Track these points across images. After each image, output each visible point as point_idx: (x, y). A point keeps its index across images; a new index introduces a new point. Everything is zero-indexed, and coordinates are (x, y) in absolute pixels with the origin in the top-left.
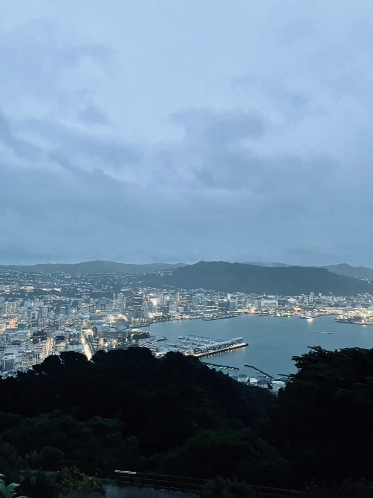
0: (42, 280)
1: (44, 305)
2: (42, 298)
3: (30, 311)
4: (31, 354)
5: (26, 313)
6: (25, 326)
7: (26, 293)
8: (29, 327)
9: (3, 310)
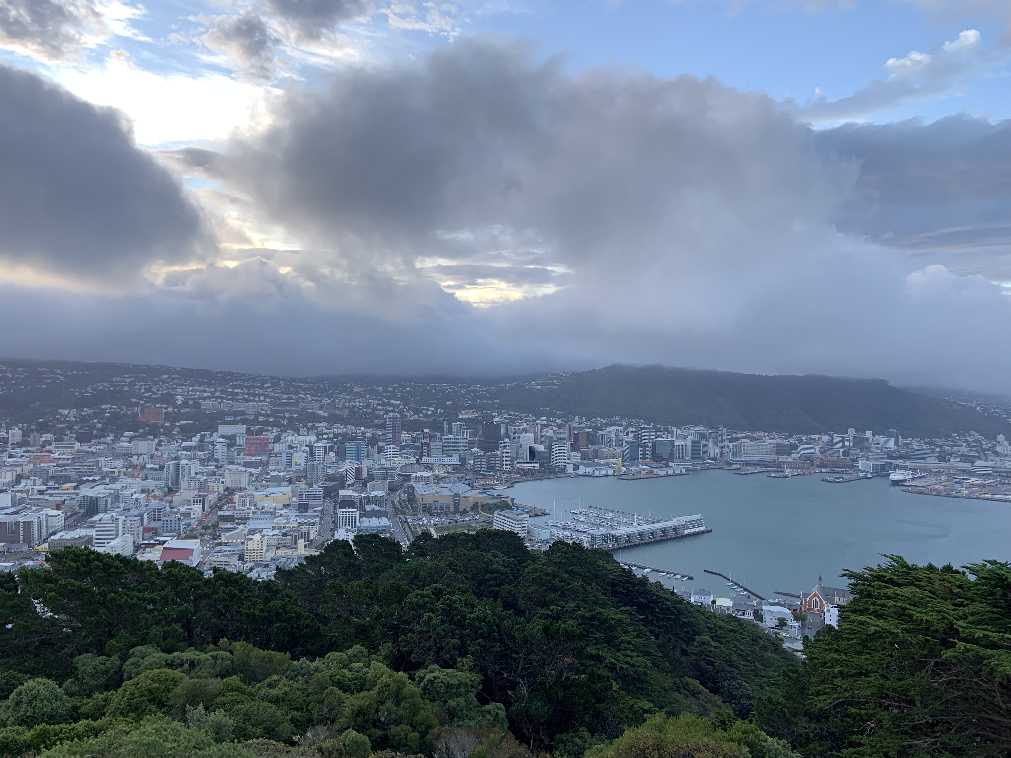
0: (311, 395)
1: (317, 442)
2: (313, 427)
3: (292, 451)
4: (294, 531)
5: (284, 455)
6: (283, 479)
7: (283, 418)
8: (290, 481)
9: (243, 450)
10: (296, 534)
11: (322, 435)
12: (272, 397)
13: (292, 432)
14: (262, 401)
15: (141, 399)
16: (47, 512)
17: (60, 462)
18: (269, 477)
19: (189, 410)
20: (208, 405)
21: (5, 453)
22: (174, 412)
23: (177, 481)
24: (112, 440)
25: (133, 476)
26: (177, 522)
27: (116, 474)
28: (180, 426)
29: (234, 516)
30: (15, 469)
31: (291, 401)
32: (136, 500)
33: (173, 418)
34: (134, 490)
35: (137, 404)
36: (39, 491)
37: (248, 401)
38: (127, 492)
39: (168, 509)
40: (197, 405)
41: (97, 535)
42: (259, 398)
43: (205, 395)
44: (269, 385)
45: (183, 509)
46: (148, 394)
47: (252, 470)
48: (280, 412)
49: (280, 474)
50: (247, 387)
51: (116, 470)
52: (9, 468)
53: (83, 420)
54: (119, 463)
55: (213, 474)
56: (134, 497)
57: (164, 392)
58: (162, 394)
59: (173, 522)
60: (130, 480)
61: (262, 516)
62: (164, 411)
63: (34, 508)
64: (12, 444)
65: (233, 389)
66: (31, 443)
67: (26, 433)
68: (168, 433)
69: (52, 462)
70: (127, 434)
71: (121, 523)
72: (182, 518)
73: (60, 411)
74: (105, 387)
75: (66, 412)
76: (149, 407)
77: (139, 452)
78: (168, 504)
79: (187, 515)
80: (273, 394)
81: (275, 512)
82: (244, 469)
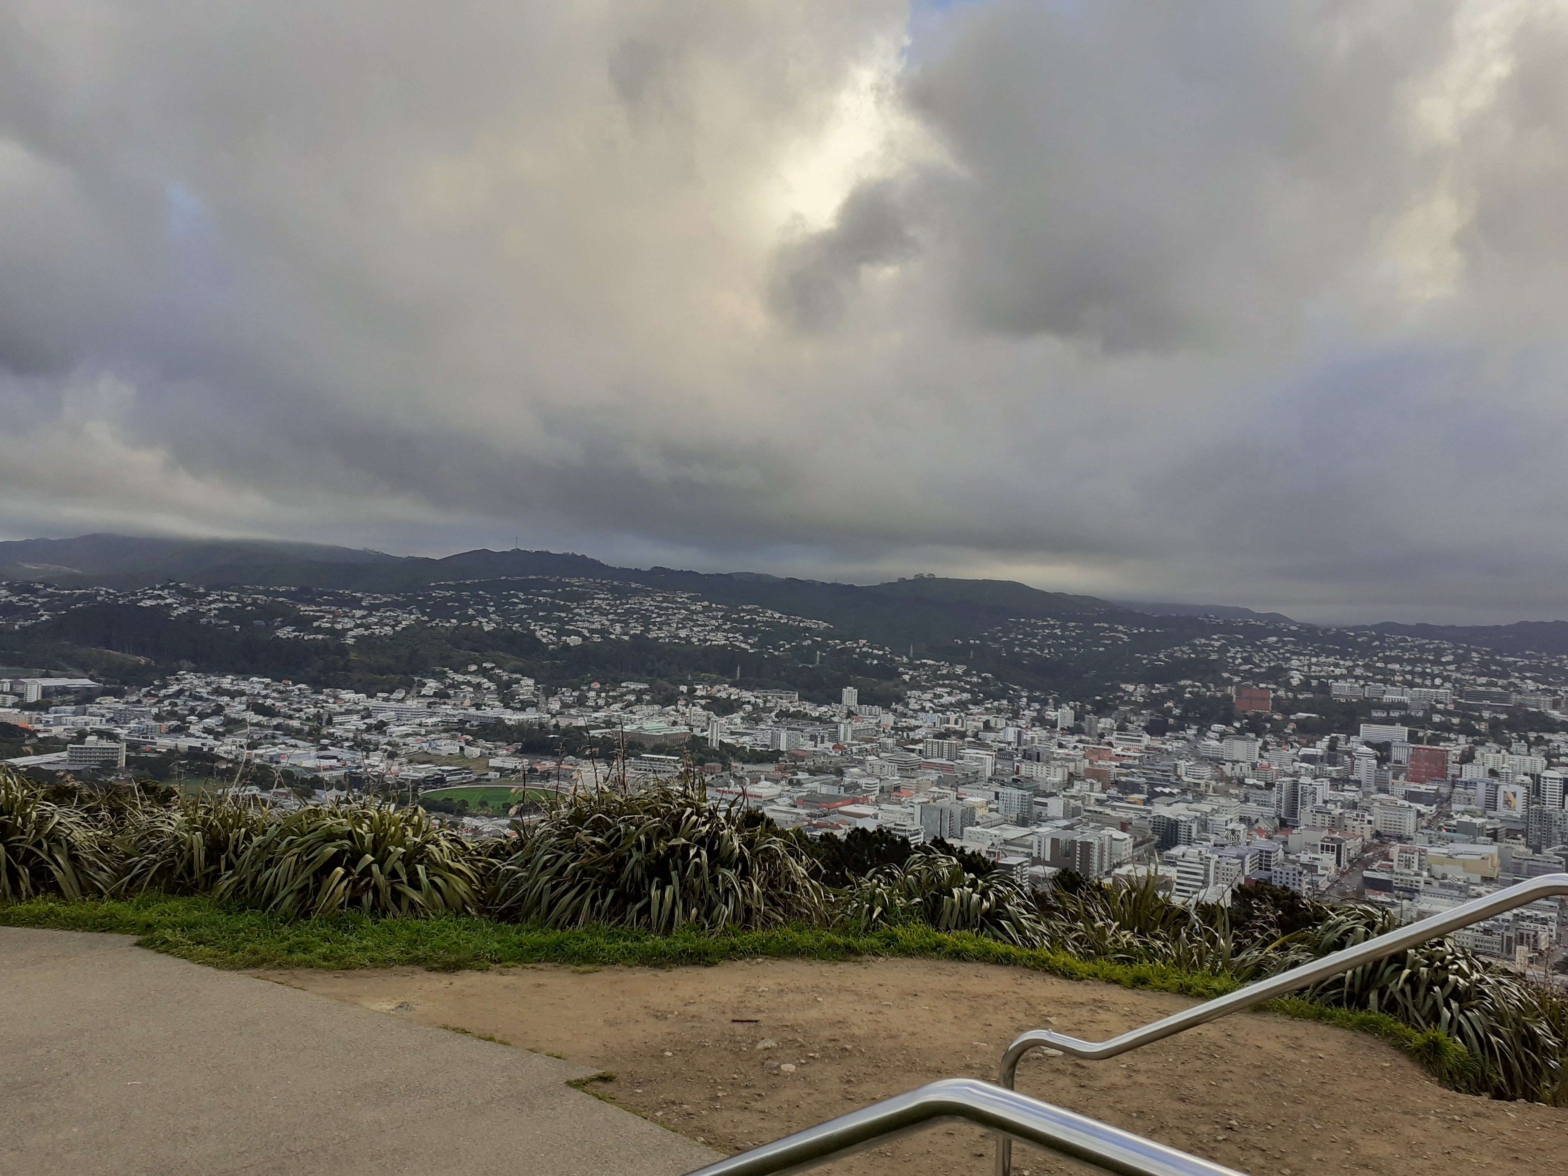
0: (1535, 680)
1: (1547, 768)
2: (1539, 741)
3: (1496, 781)
4: (1507, 928)
5: (1481, 789)
6: (1481, 830)
7: (1480, 719)
8: (1494, 836)
9: (1404, 769)
10: (1512, 935)
11: (1558, 756)
12: (1457, 680)
13: (1495, 746)
14: (1438, 687)
15: (1237, 673)
16: (1111, 833)
17: (1124, 762)
18: (1454, 822)
19: (1311, 696)
20: (1342, 689)
21: (1053, 741)
22: (1288, 698)
23: (1293, 811)
24: (1195, 735)
25: (1227, 794)
26: (1297, 877)
27: (1203, 788)
28: (1297, 722)
29: (1391, 882)
30: (1067, 764)
31: (1494, 689)
32: (1233, 832)
33: (1287, 708)
34: (1229, 817)
35: (1229, 682)
36: (1097, 800)
37: (1411, 685)
38: (1220, 819)
39: (1281, 853)
40: (1324, 688)
41: (1179, 877)
42: (1433, 681)
43: (1338, 671)
44: (1450, 658)
45: (1305, 858)
46: (1247, 667)
47: (1421, 807)
48: (1471, 708)
49: (1474, 820)
50: (1409, 661)
51: (1201, 782)
52: (1059, 763)
53: (1154, 702)
54: (1207, 771)
55: (1354, 806)
56: (1230, 827)
57: (1272, 664)
58: (1270, 668)
59: (1291, 877)
60: (1223, 801)
61: (1443, 891)
62: (1272, 695)
63: (1092, 825)
64: (1062, 729)
65: (1386, 664)
66: (1086, 730)
67: (1078, 717)
68: (1277, 730)
69: (1111, 759)
70: (1216, 727)
71: (1212, 864)
72: (1305, 872)
73: (1123, 686)
74: (1183, 652)
75: (1130, 688)
76: (1249, 687)
77: (1235, 759)
78: (1281, 846)
79: (1312, 868)
80: (1459, 675)
81: (1467, 887)
82: (1407, 803)
